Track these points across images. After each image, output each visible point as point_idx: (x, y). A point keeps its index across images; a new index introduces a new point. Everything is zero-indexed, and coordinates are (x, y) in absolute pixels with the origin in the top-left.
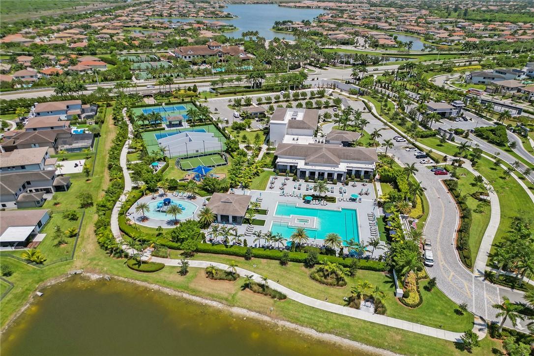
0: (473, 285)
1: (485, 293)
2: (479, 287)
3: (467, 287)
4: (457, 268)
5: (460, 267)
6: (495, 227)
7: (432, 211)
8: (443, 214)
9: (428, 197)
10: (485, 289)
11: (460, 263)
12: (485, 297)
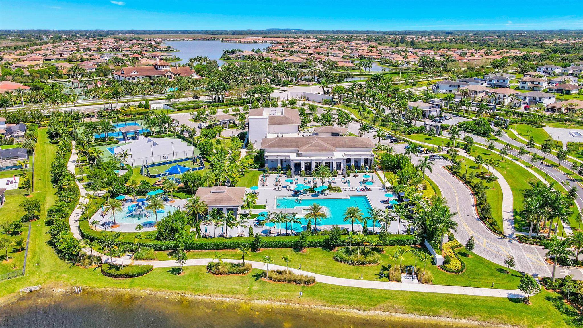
0: (510, 248)
1: (524, 253)
2: (516, 249)
3: (504, 250)
4: (488, 236)
5: (491, 235)
6: (510, 199)
7: (444, 192)
8: (456, 193)
9: (435, 181)
10: (522, 250)
11: (489, 232)
12: (526, 256)
